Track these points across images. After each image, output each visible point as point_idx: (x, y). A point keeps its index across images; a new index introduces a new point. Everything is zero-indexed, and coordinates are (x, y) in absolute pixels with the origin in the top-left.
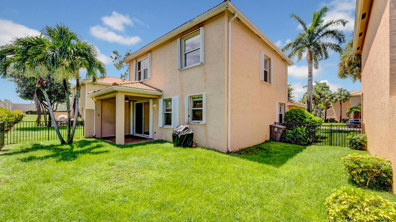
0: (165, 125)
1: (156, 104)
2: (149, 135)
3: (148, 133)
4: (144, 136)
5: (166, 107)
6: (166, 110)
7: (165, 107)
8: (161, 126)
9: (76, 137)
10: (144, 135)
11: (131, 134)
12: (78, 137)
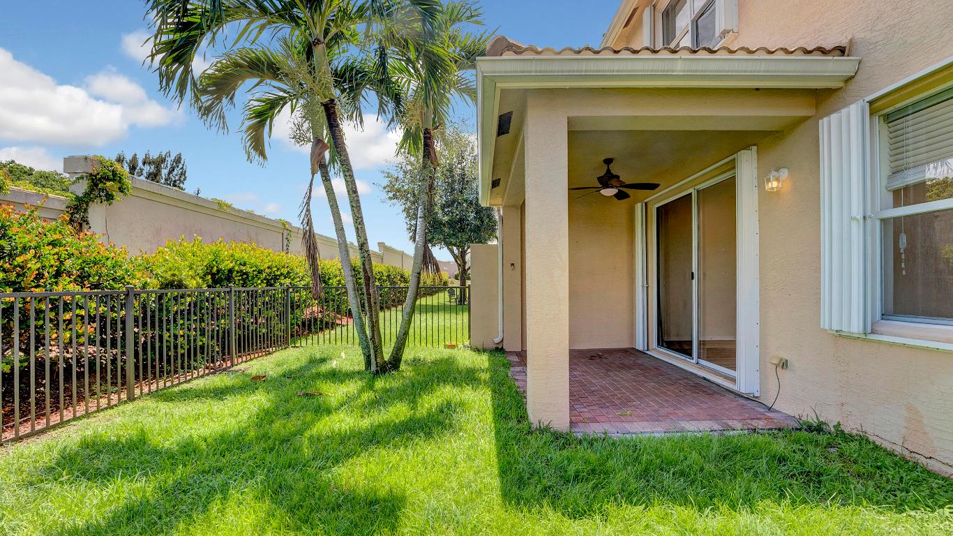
0: (884, 316)
1: (784, 174)
2: (733, 368)
3: (724, 353)
4: (703, 367)
5: (896, 172)
6: (896, 193)
7: (884, 169)
8: (856, 327)
9: (448, 343)
10: (702, 362)
11: (640, 346)
12: (454, 343)
